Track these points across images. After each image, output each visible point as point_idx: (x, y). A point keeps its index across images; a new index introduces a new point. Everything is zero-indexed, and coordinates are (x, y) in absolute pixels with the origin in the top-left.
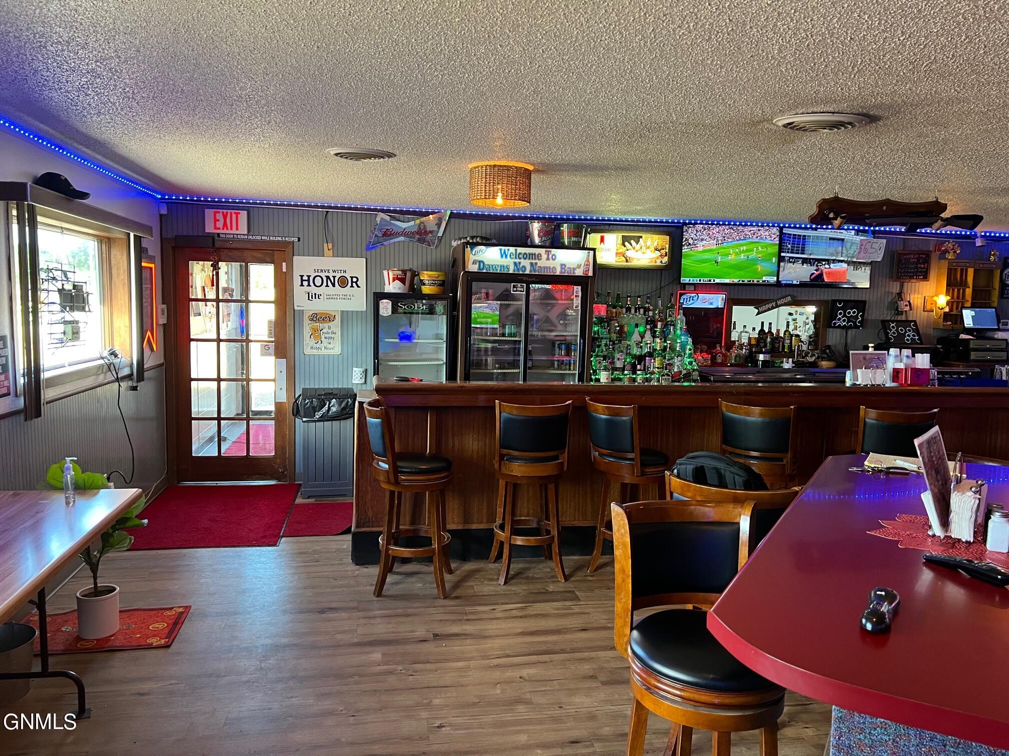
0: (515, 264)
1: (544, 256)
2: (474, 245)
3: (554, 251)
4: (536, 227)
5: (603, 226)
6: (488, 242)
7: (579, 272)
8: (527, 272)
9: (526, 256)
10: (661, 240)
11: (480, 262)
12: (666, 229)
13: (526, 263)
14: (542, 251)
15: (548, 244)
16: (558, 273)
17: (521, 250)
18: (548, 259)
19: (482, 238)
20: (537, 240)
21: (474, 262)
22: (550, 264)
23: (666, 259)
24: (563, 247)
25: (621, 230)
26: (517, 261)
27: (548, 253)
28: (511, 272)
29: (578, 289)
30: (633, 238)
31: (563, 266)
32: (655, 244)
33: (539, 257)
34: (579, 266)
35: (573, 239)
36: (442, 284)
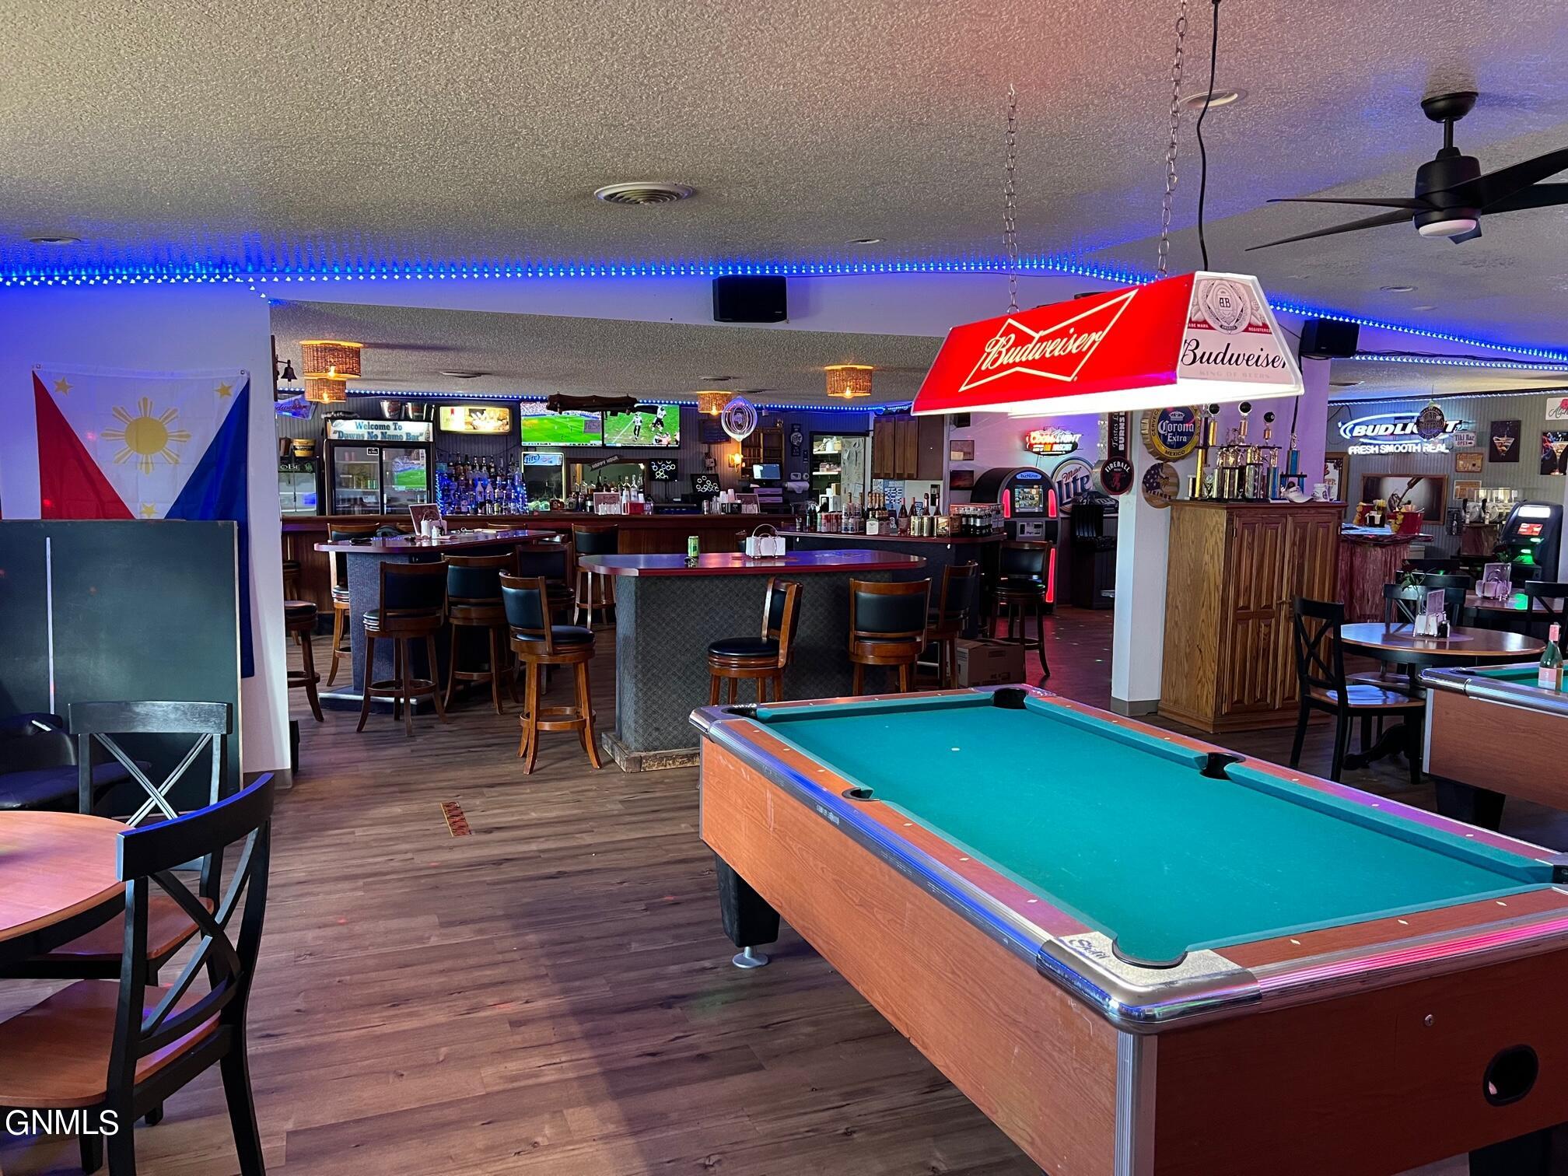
0: (369, 433)
1: (392, 427)
2: (333, 419)
3: (400, 423)
4: (385, 405)
5: (453, 401)
6: (348, 416)
7: (422, 439)
8: (379, 439)
9: (377, 427)
10: (504, 412)
11: (339, 432)
12: (507, 403)
13: (378, 432)
14: (390, 423)
15: (397, 417)
16: (404, 440)
17: (372, 422)
18: (395, 429)
19: (344, 412)
20: (387, 415)
21: (335, 432)
22: (398, 432)
23: (508, 427)
24: (407, 419)
25: (467, 404)
26: (371, 430)
27: (395, 424)
28: (366, 439)
29: (423, 452)
30: (478, 410)
31: (408, 434)
32: (498, 415)
33: (388, 427)
34: (421, 435)
35: (416, 414)
36: (312, 449)
